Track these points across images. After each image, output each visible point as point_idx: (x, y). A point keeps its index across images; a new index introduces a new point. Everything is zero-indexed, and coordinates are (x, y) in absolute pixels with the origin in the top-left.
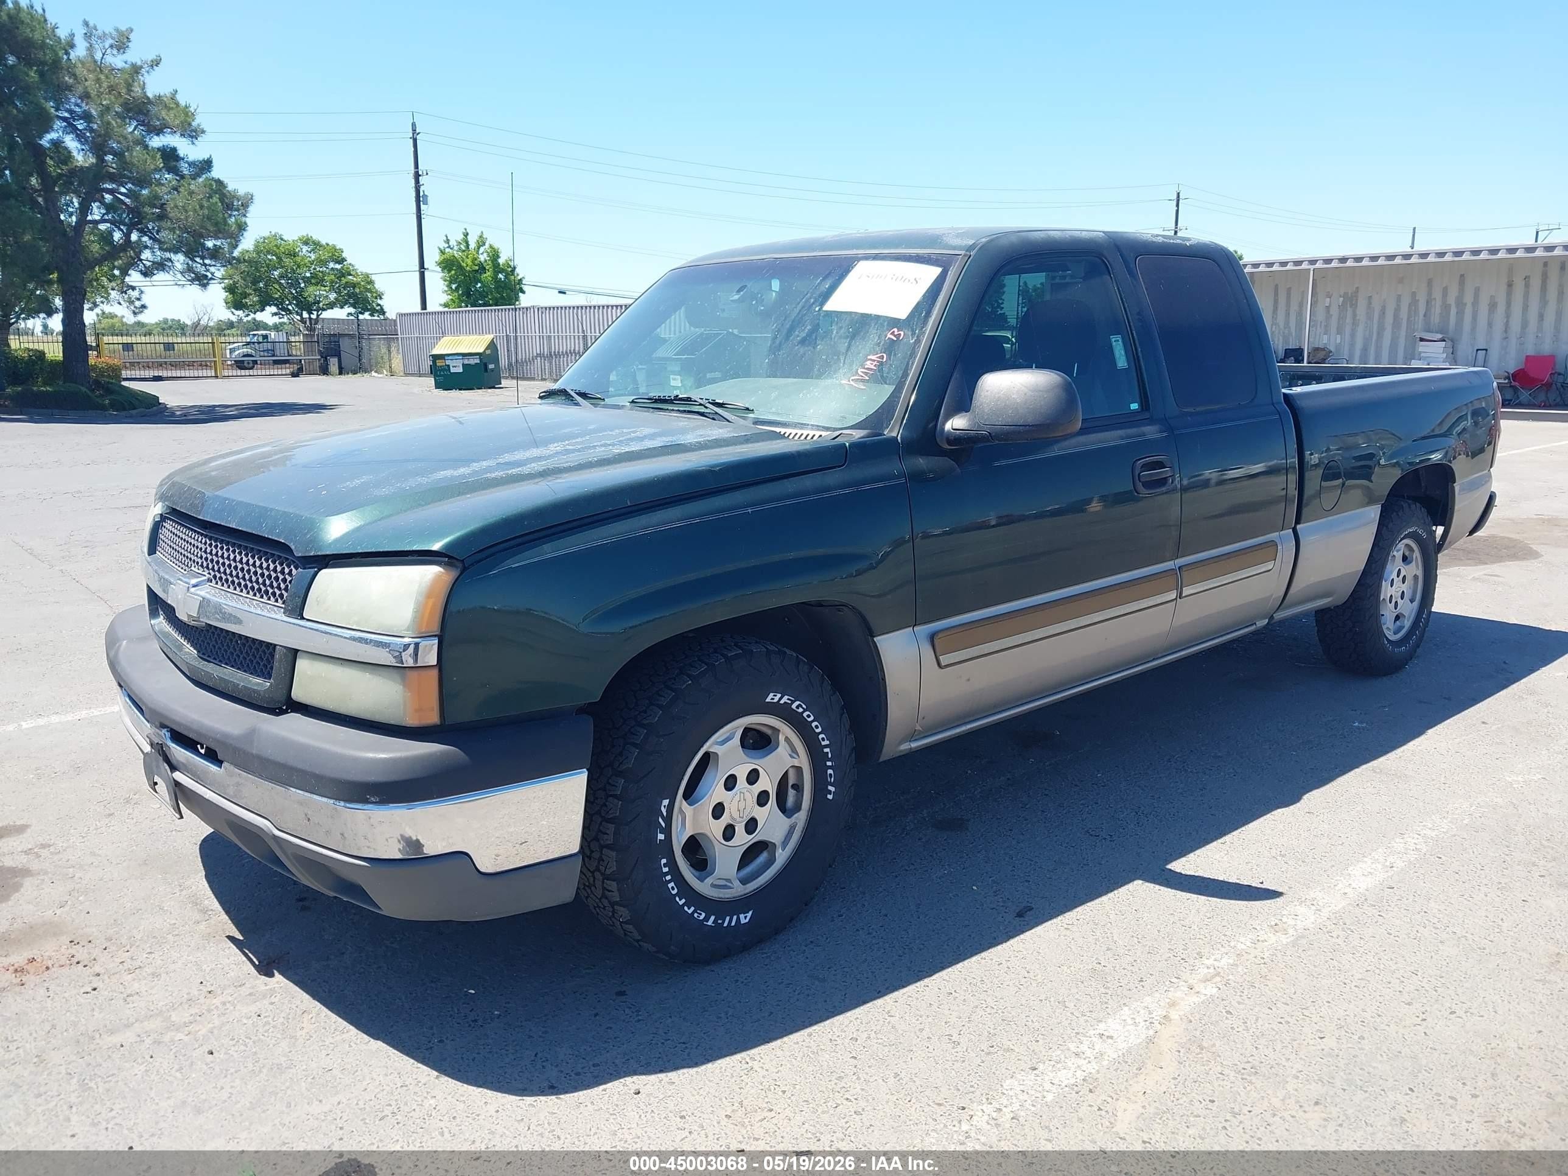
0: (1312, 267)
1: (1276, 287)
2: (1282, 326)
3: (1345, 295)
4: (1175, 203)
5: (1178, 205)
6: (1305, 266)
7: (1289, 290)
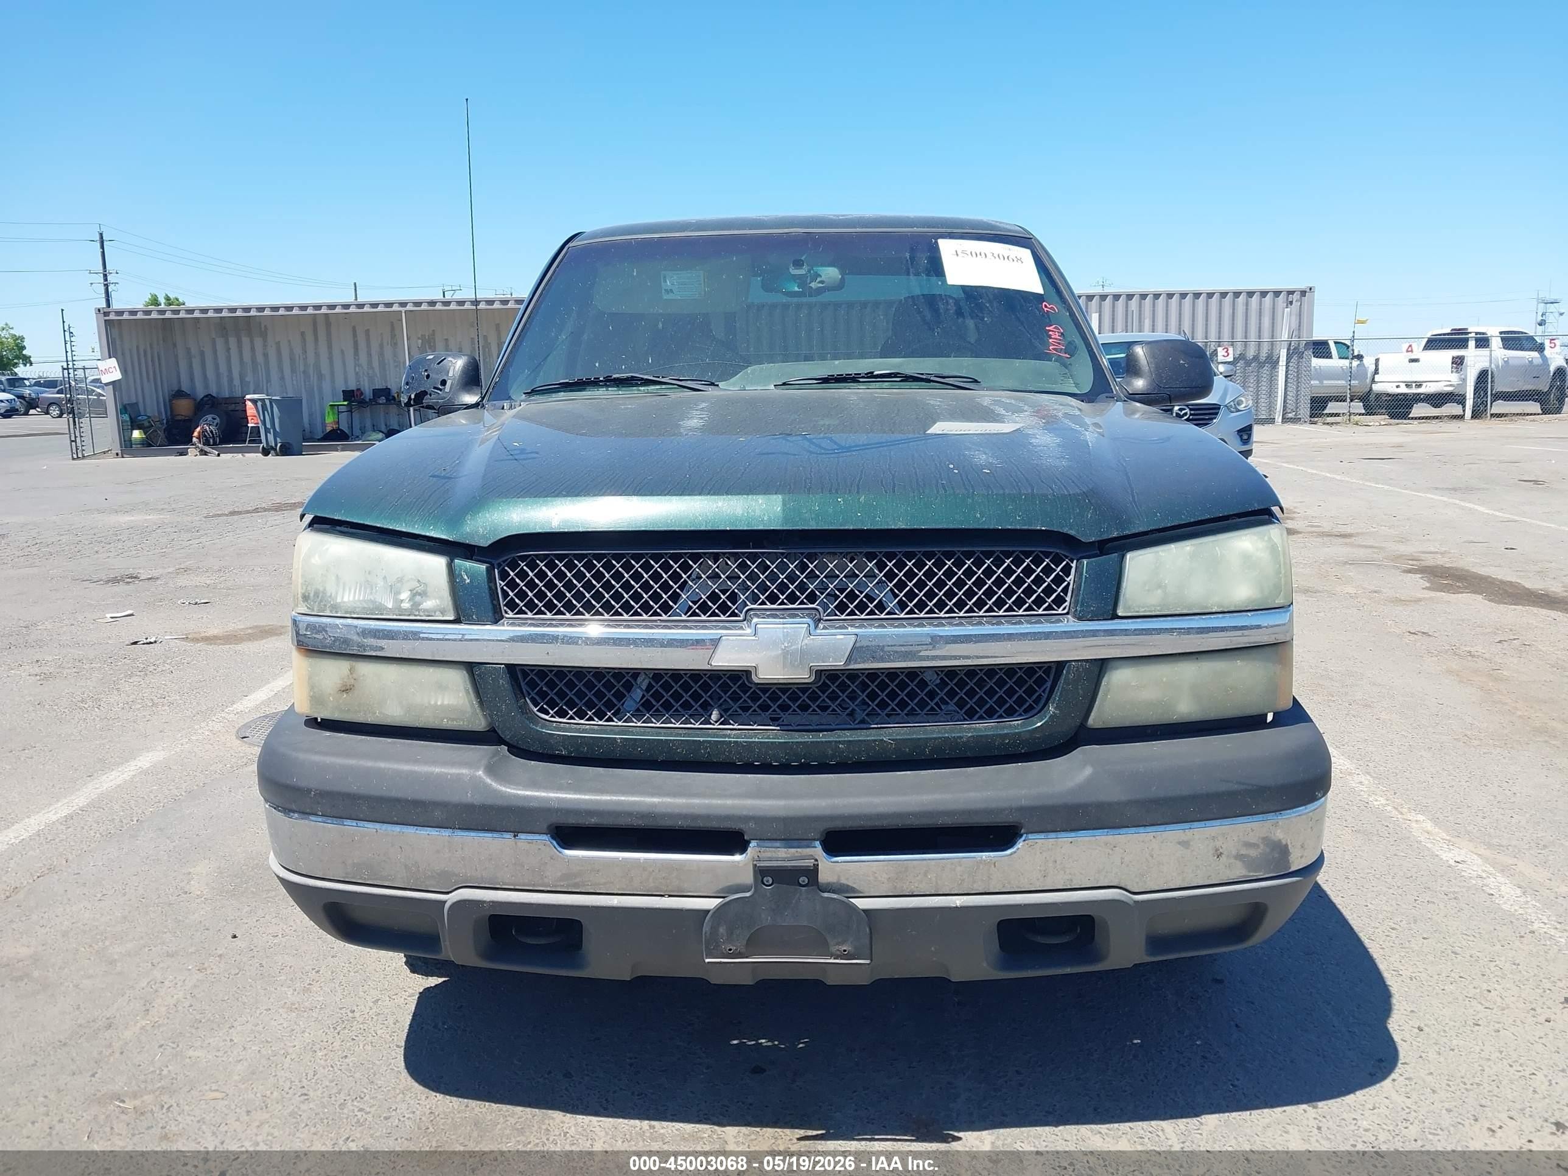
0: (403, 309)
1: (354, 329)
2: (365, 367)
3: (423, 337)
4: (98, 245)
5: (102, 247)
6: (396, 308)
7: (367, 332)
